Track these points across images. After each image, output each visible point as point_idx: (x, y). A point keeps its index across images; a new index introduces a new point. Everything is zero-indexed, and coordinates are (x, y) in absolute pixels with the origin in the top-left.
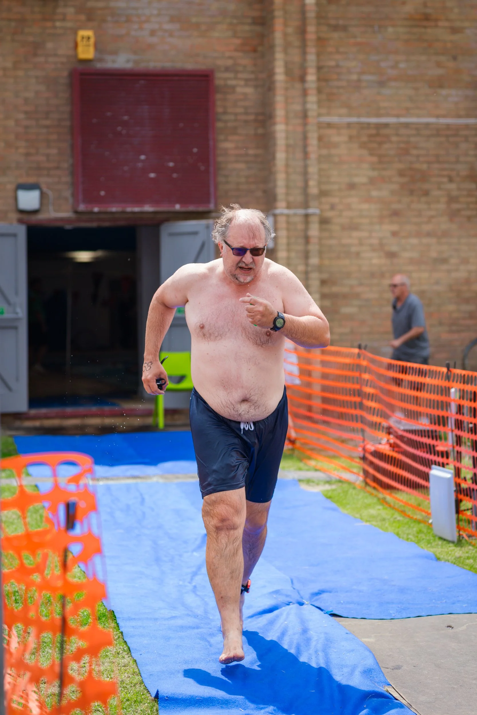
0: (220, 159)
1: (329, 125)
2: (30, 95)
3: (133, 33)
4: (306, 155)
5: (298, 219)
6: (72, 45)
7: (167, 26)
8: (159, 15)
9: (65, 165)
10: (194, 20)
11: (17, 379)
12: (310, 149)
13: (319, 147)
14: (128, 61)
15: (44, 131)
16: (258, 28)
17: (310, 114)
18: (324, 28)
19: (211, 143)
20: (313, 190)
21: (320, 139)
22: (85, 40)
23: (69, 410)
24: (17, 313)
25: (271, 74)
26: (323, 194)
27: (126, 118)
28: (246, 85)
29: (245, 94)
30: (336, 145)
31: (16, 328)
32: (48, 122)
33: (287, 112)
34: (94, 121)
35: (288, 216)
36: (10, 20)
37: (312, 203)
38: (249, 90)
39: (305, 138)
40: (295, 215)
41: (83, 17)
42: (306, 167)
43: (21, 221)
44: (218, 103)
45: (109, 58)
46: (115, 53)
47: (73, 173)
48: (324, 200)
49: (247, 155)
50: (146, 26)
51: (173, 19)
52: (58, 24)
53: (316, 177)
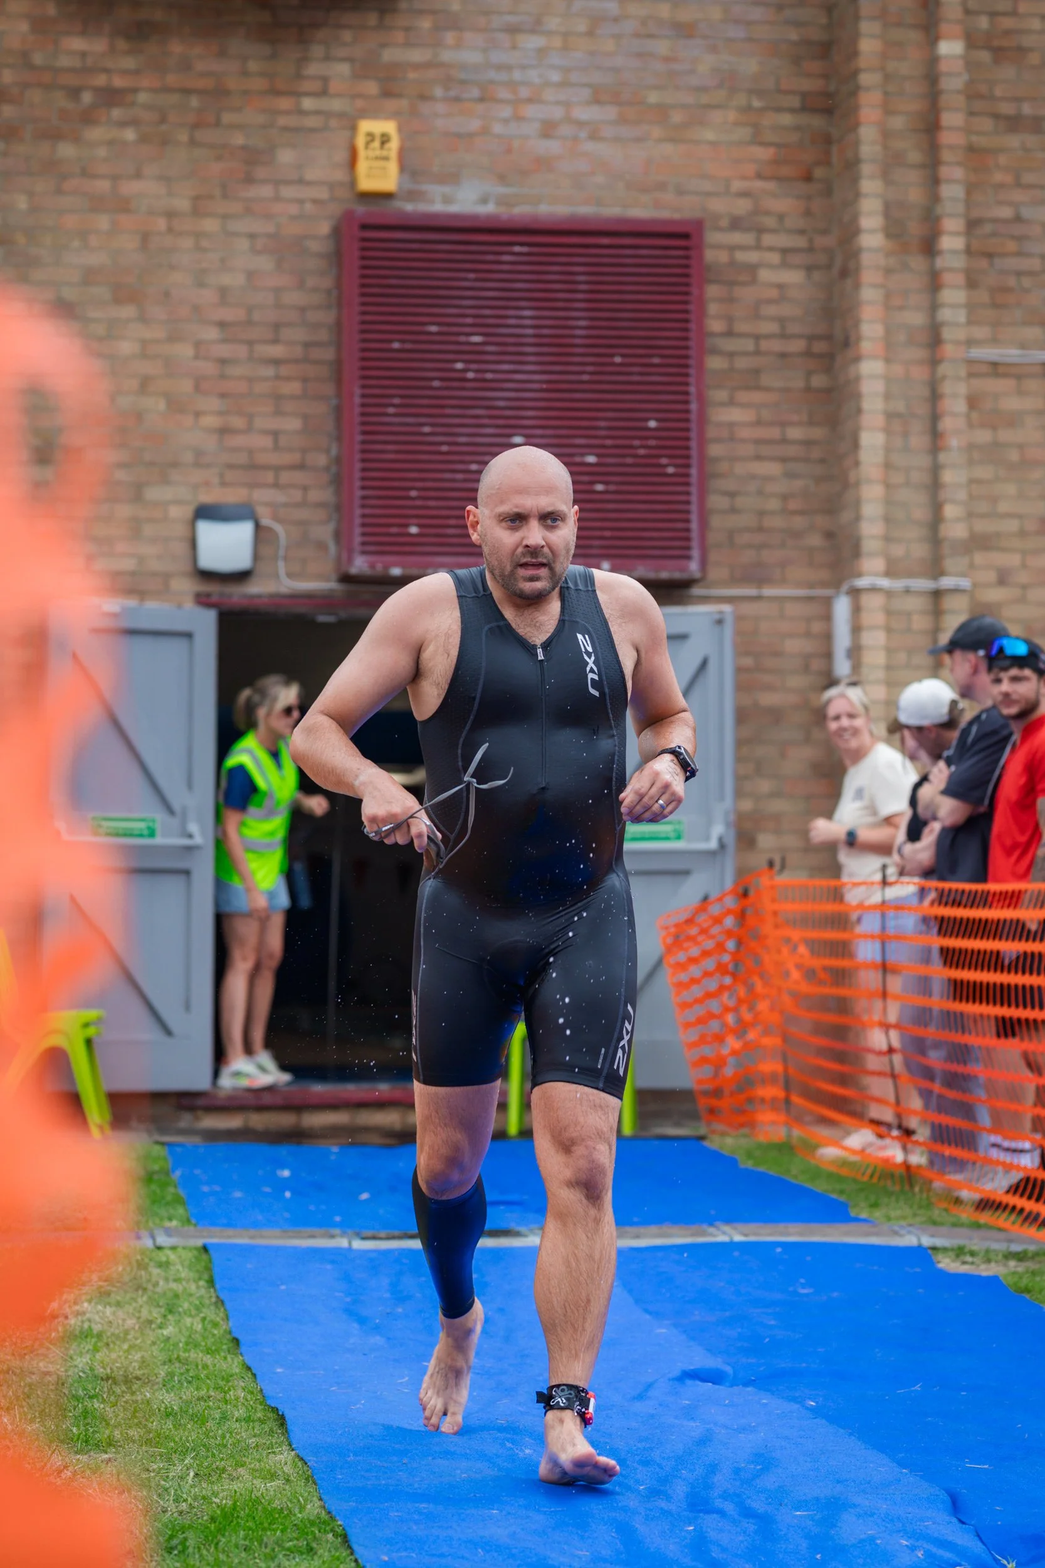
0: (714, 450)
1: (996, 369)
2: (234, 280)
3: (498, 128)
4: (936, 438)
5: (914, 604)
6: (342, 156)
7: (583, 113)
8: (564, 84)
9: (322, 460)
10: (653, 98)
11: (187, 1007)
12: (947, 424)
13: (971, 425)
14: (484, 201)
15: (270, 371)
16: (817, 122)
17: (947, 334)
18: (987, 124)
19: (694, 406)
20: (955, 529)
21: (973, 402)
22: (376, 144)
23: (319, 1089)
24: (190, 836)
25: (851, 232)
26: (979, 542)
27: (476, 339)
28: (785, 265)
29: (780, 287)
30: (1012, 420)
31: (187, 873)
32: (277, 351)
33: (888, 331)
34: (396, 345)
35: (889, 594)
36: (187, 92)
37: (949, 563)
38: (793, 277)
39: (935, 396)
40: (907, 591)
41: (371, 87)
42: (935, 470)
43: (203, 601)
44: (713, 308)
45: (436, 191)
46: (452, 178)
47: (338, 482)
48: (979, 558)
49: (784, 441)
50: (530, 111)
51: (597, 98)
52: (308, 103)
53: (962, 495)
